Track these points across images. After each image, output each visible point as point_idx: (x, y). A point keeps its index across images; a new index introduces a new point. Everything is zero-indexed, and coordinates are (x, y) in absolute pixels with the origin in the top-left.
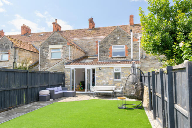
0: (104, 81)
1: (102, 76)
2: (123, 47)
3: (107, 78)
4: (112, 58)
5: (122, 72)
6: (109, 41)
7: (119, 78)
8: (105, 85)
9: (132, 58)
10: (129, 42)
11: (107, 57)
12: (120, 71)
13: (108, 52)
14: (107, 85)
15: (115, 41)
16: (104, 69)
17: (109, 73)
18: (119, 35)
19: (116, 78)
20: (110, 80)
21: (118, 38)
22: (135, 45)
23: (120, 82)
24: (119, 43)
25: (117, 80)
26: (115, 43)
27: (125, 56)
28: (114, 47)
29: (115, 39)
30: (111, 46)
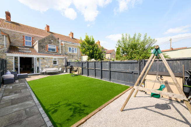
0: (46, 66)
1: (45, 63)
2: (55, 46)
3: (49, 64)
4: (48, 52)
5: (58, 61)
6: (46, 41)
7: (56, 64)
8: (47, 68)
9: (60, 53)
10: (58, 45)
11: (45, 51)
12: (57, 60)
13: (45, 48)
14: (49, 68)
15: (50, 42)
16: (47, 59)
17: (50, 61)
18: (53, 39)
19: (54, 64)
20: (51, 65)
21: (52, 41)
22: (61, 47)
23: (57, 66)
24: (52, 43)
25: (55, 65)
26: (50, 43)
27: (56, 52)
28: (49, 46)
29: (50, 41)
30: (47, 44)
